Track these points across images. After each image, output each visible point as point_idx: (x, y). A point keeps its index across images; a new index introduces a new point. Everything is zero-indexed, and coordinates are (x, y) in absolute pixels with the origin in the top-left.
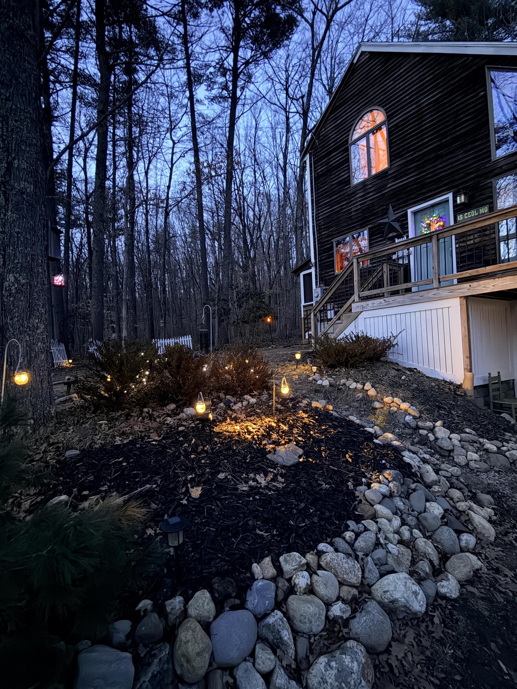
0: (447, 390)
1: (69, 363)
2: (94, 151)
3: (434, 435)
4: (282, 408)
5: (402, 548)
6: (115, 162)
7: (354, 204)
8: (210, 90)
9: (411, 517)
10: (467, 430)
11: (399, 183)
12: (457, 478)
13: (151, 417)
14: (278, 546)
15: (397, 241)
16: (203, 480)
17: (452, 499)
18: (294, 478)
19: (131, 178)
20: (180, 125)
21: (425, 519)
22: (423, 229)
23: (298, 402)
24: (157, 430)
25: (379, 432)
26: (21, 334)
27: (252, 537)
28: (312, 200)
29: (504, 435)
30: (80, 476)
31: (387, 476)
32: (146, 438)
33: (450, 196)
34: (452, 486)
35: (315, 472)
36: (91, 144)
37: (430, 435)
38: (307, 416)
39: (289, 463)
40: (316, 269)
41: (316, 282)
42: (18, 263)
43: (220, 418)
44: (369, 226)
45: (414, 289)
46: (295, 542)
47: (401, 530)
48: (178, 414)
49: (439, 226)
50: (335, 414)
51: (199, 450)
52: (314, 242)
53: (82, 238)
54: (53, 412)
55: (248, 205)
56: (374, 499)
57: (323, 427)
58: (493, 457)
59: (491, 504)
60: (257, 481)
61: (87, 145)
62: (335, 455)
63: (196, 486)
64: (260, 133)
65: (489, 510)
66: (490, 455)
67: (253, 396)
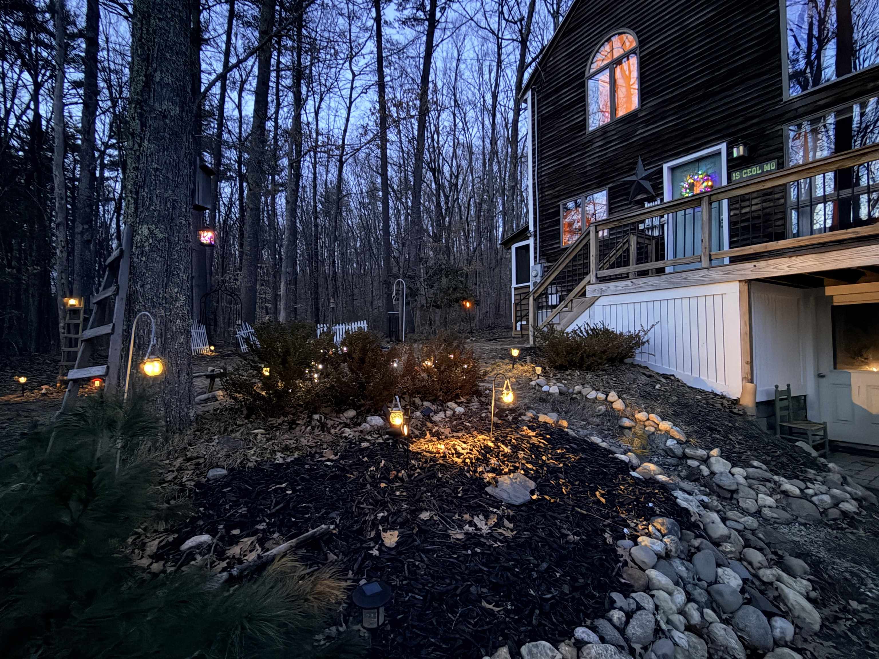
0: (719, 406)
1: (211, 351)
2: (253, 83)
3: (708, 467)
4: (499, 422)
5: (694, 639)
6: (278, 99)
7: (590, 156)
8: (402, 11)
9: (699, 590)
10: (756, 463)
11: (653, 129)
12: (753, 531)
13: (323, 427)
14: (516, 630)
15: (647, 205)
16: (400, 520)
17: (750, 563)
18: (527, 524)
19: (297, 118)
20: (363, 51)
21: (720, 594)
22: (683, 190)
23: (520, 415)
24: (333, 445)
25: (635, 461)
26: (154, 307)
27: (478, 614)
28: (534, 150)
29: (806, 472)
30: (227, 507)
31: (659, 526)
32: (317, 456)
33: (723, 147)
34: (748, 544)
35: (556, 515)
36: (248, 75)
37: (703, 467)
38: (534, 434)
39: (518, 501)
40: (535, 240)
41: (535, 257)
42: (154, 210)
43: (417, 432)
44: (610, 185)
45: (668, 270)
46: (540, 624)
47: (687, 609)
48: (360, 424)
49: (706, 187)
50: (571, 432)
51: (391, 477)
52: (535, 205)
53: (232, 194)
54: (192, 414)
55: (443, 159)
56: (646, 560)
57: (559, 451)
58: (796, 504)
59: (805, 573)
60: (475, 526)
61: (244, 77)
62: (581, 492)
63: (390, 529)
64: (462, 66)
65: (805, 582)
66: (790, 500)
67: (459, 404)
